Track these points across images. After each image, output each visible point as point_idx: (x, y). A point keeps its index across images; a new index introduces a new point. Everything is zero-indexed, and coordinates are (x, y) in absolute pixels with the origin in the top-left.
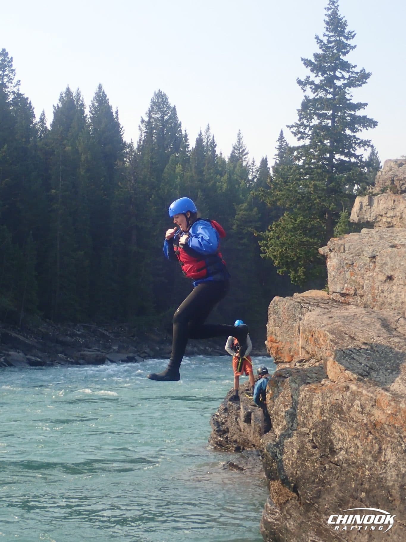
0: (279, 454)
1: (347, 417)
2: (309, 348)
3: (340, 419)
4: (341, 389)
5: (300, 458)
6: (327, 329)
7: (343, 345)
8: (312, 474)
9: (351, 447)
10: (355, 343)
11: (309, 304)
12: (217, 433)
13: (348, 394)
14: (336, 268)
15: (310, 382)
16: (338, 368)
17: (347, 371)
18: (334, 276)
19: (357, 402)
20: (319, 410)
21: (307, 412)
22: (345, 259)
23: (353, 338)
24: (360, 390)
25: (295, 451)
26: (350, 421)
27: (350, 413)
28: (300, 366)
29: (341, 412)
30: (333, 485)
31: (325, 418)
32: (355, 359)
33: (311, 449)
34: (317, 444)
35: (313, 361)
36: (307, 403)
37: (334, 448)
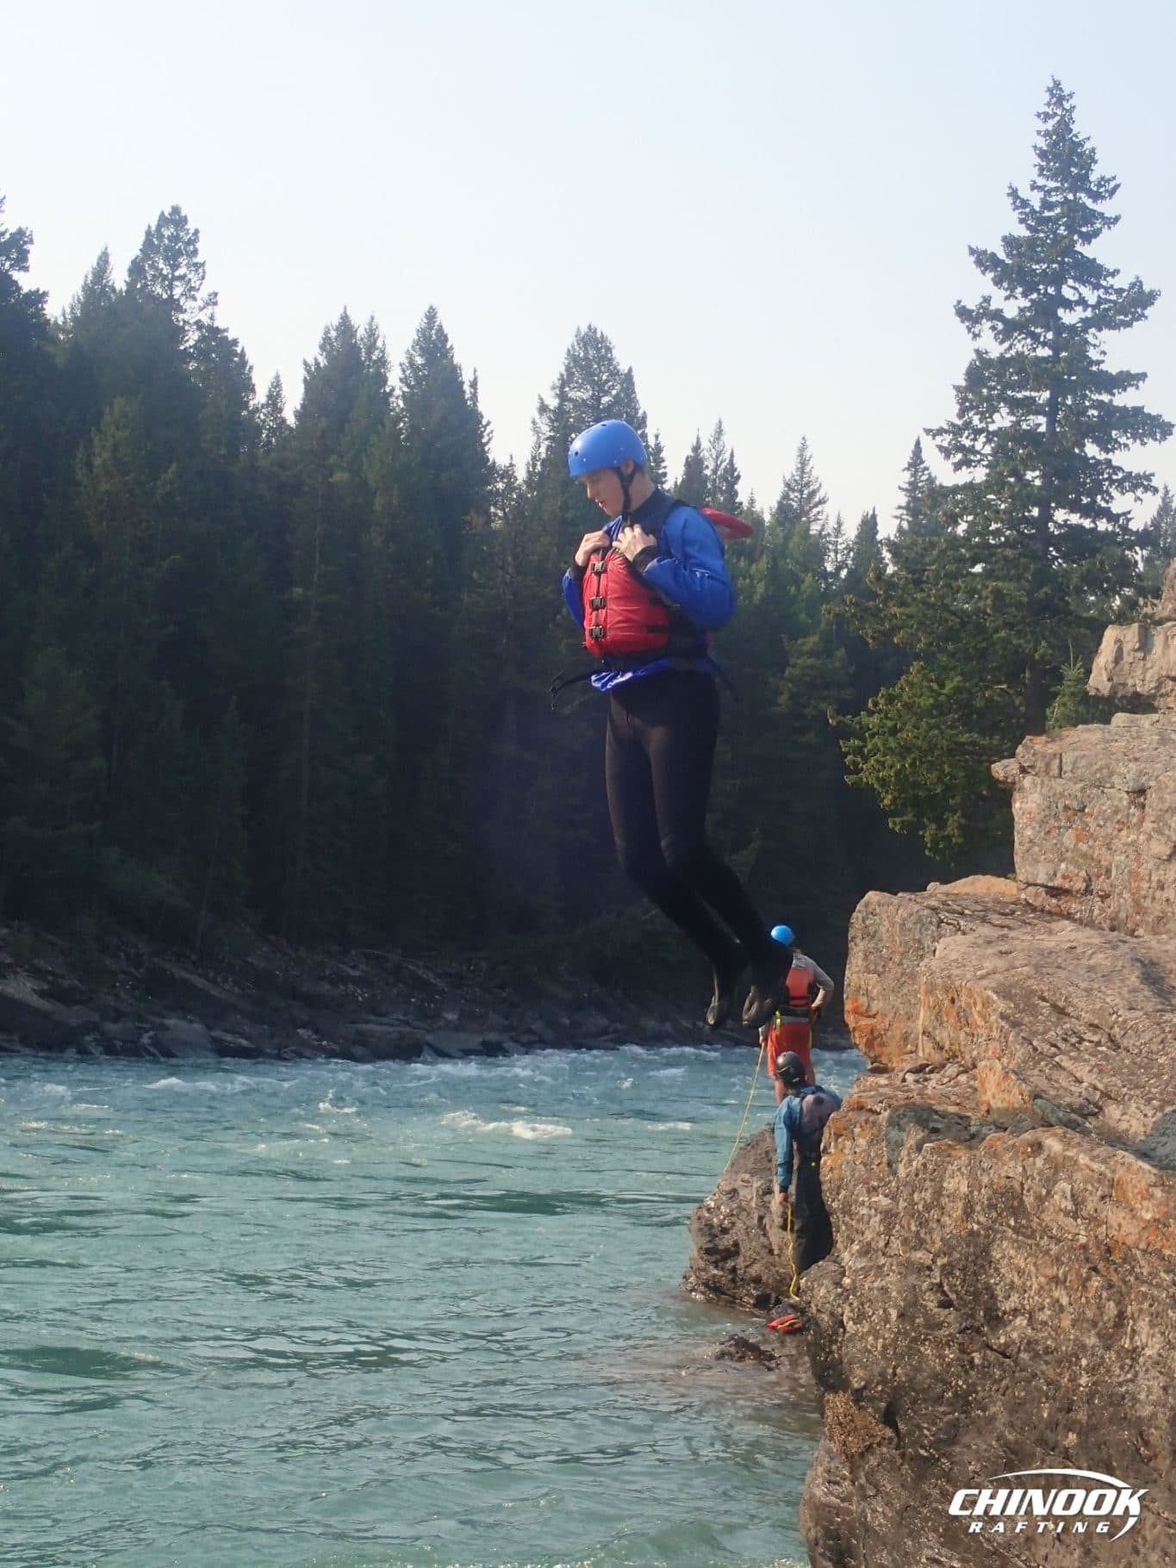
0: (850, 1319)
1: (1034, 1225)
2: (943, 1035)
3: (1016, 1230)
4: (1021, 1150)
5: (906, 1333)
6: (993, 985)
7: (1034, 1028)
8: (936, 1377)
9: (1043, 1308)
10: (1067, 1026)
11: (962, 914)
12: (705, 1257)
13: (1039, 1162)
14: (1038, 818)
15: (939, 1126)
16: (1016, 1091)
17: (1039, 1101)
18: (1031, 841)
19: (1064, 1186)
20: (960, 1205)
21: (928, 1208)
22: (1062, 795)
23: (1061, 1012)
24: (1069, 1154)
25: (894, 1314)
26: (1041, 1238)
27: (1043, 1216)
28: (917, 1081)
29: (1018, 1210)
30: (993, 1409)
31: (976, 1227)
32: (1064, 1069)
33: (936, 1310)
34: (953, 1296)
35: (951, 1069)
36: (928, 1183)
37: (998, 1309)
